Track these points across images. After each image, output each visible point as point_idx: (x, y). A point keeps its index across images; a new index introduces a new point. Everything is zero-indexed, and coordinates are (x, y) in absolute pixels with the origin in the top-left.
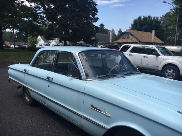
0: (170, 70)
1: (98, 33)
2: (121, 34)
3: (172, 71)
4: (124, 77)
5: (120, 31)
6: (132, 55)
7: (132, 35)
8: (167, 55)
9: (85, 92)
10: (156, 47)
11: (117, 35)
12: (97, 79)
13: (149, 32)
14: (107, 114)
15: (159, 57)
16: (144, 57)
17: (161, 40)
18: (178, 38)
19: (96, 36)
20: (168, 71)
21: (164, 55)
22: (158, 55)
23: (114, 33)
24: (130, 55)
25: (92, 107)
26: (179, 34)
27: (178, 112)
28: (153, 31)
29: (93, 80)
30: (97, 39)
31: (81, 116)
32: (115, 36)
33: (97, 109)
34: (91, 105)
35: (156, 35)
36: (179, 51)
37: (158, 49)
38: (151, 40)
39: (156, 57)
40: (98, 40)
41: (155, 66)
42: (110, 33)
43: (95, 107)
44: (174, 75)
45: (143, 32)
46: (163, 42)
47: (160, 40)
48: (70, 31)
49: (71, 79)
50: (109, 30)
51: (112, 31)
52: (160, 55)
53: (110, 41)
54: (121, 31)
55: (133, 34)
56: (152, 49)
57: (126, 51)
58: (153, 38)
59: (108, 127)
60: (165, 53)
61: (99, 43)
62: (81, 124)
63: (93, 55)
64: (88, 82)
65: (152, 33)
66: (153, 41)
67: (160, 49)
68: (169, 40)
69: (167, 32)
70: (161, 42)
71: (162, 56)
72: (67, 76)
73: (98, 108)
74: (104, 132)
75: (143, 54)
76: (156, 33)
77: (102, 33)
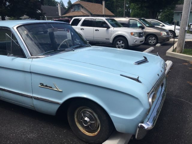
0: (120, 42)
1: (43, 5)
2: (71, 6)
3: (121, 42)
4: (74, 51)
5: (69, 3)
6: (84, 29)
7: (82, 7)
8: (117, 27)
9: (31, 71)
10: (106, 19)
11: (67, 8)
12: (44, 55)
13: (99, 3)
14: (58, 89)
15: (110, 29)
16: (96, 30)
17: (112, 12)
18: (127, 10)
19: (42, 9)
20: (118, 43)
21: (114, 27)
22: (108, 27)
23: (63, 5)
24: (81, 29)
25: (41, 85)
26: (128, 5)
27: (121, 75)
28: (104, 3)
29: (39, 57)
30: (43, 12)
31: (31, 97)
32: (65, 8)
33: (48, 87)
34: (40, 84)
35: (107, 6)
36: (127, 23)
37: (108, 21)
38: (102, 12)
39: (107, 29)
40: (45, 14)
41: (106, 39)
42: (59, 5)
43: (45, 85)
44: (124, 46)
45: (94, 3)
46: (113, 15)
47: (110, 12)
48: (8, 3)
49: (13, 59)
50: (57, 2)
51: (61, 2)
52: (110, 28)
53: (60, 15)
54: (71, 3)
55: (83, 5)
56: (103, 22)
57: (77, 25)
58: (103, 10)
59: (61, 101)
60: (115, 25)
61: (47, 18)
62: (32, 105)
63: (42, 32)
64: (33, 59)
65: (102, 5)
66: (104, 13)
67: (110, 21)
68: (119, 12)
69: (116, 3)
70: (111, 14)
71: (112, 28)
72: (6, 56)
73: (48, 85)
74: (57, 107)
75: (94, 28)
76: (107, 4)
77: (49, 5)
